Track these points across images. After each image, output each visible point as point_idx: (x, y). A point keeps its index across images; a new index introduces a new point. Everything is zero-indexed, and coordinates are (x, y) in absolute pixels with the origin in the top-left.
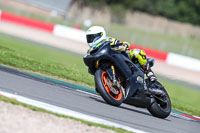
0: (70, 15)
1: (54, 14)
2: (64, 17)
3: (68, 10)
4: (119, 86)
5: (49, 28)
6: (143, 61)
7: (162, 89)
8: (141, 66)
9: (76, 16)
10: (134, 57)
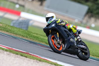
0: (84, 21)
1: (76, 21)
2: (81, 22)
3: (83, 19)
4: (61, 43)
6: (75, 31)
7: (85, 45)
8: (74, 34)
10: (70, 29)
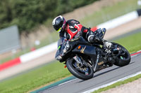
5: (17, 61)
9: (27, 43)
